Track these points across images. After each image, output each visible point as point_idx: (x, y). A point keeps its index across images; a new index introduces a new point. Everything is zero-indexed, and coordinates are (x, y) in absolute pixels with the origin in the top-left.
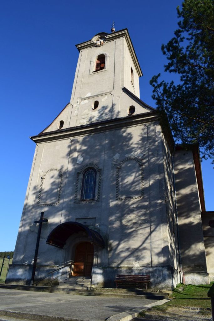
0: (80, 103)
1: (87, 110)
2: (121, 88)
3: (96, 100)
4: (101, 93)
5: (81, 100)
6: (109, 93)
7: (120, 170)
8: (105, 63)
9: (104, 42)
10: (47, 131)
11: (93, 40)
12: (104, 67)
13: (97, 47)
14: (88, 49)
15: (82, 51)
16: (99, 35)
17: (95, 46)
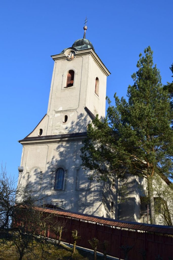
0: (54, 115)
1: (59, 122)
2: (84, 107)
3: (66, 115)
4: (70, 109)
5: (55, 113)
6: (75, 110)
7: (79, 171)
8: (74, 80)
9: (74, 57)
10: (30, 136)
11: (65, 53)
12: (73, 83)
13: (68, 61)
14: (61, 61)
15: (56, 62)
16: (70, 49)
17: (67, 60)
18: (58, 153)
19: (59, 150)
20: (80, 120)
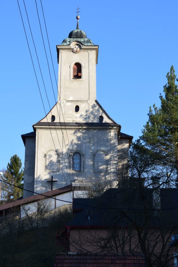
0: (65, 104)
1: (71, 111)
2: (94, 100)
3: (77, 105)
4: (80, 100)
5: (66, 102)
6: (86, 101)
7: (95, 156)
8: (82, 73)
9: (80, 51)
10: (43, 121)
11: (71, 45)
12: (81, 76)
13: (74, 53)
14: (66, 51)
15: (61, 52)
16: (76, 42)
17: (72, 51)
18: (76, 137)
19: (76, 134)
20: (94, 110)
